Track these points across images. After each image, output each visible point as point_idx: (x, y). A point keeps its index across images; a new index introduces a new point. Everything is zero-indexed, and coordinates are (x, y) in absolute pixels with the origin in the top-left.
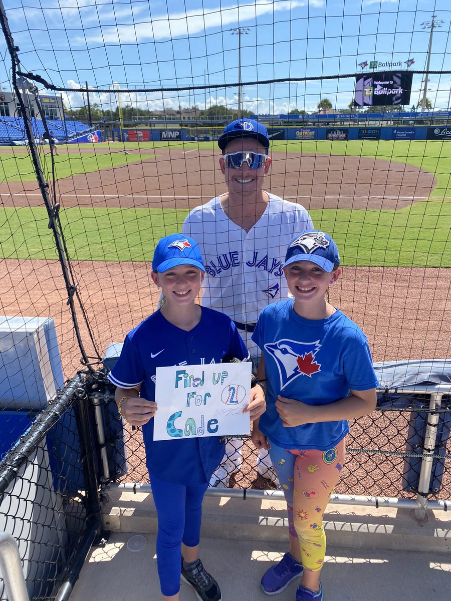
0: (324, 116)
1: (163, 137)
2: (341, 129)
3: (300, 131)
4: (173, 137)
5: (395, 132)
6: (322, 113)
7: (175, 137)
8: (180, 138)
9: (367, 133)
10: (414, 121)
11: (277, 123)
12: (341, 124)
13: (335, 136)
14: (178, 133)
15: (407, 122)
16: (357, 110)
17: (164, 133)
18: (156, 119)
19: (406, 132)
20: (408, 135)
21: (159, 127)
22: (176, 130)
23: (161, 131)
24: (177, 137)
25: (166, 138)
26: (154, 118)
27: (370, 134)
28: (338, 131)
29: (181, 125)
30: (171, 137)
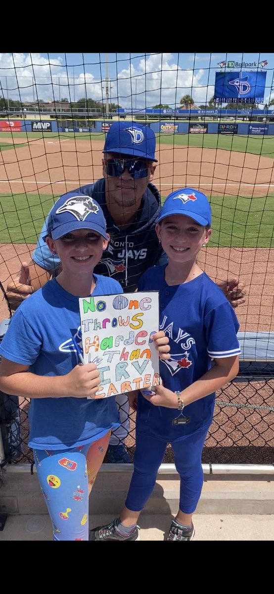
0: (186, 111)
1: (34, 128)
2: (201, 124)
3: (164, 125)
4: (44, 128)
5: (251, 127)
6: (184, 108)
7: (46, 128)
8: (51, 130)
9: (225, 128)
10: (267, 118)
11: (143, 117)
12: (202, 119)
13: (197, 130)
14: (49, 124)
15: (261, 119)
16: (217, 106)
17: (35, 125)
18: (27, 110)
19: (260, 128)
20: (262, 131)
21: (30, 117)
22: (46, 121)
23: (32, 123)
24: (48, 128)
25: (38, 129)
26: (25, 110)
27: (228, 129)
28: (199, 126)
29: (52, 117)
30: (42, 129)
